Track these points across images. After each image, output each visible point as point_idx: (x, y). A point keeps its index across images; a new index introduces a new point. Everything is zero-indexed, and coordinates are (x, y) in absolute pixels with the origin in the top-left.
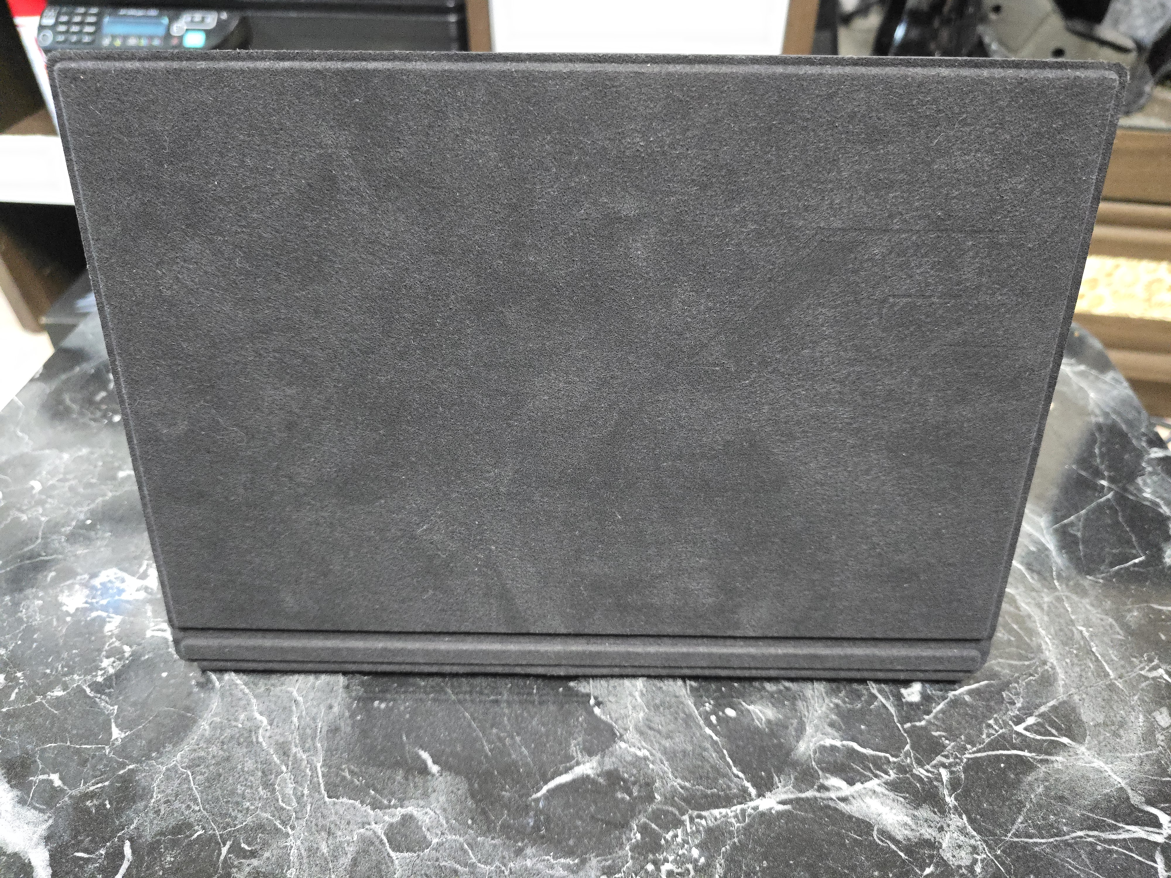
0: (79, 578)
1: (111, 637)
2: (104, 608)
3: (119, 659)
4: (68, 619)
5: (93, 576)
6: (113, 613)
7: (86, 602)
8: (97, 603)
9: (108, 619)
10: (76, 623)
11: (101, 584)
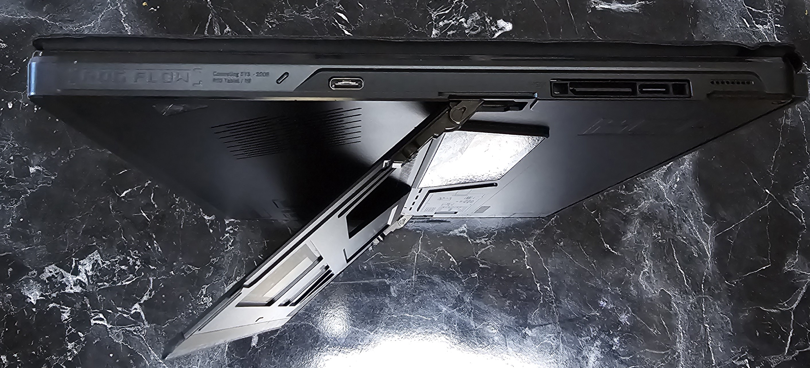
0: (30, 273)
1: (67, 324)
2: (55, 300)
3: (78, 343)
4: (34, 310)
5: (41, 271)
6: (63, 305)
7: (42, 295)
8: (50, 295)
9: (61, 310)
10: (40, 313)
11: (47, 278)
